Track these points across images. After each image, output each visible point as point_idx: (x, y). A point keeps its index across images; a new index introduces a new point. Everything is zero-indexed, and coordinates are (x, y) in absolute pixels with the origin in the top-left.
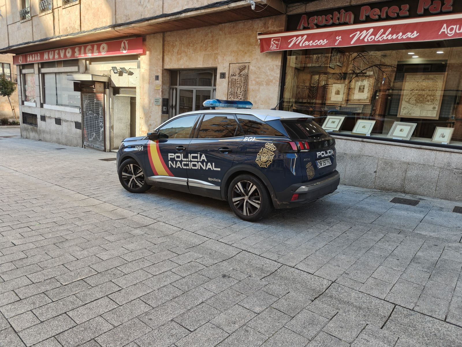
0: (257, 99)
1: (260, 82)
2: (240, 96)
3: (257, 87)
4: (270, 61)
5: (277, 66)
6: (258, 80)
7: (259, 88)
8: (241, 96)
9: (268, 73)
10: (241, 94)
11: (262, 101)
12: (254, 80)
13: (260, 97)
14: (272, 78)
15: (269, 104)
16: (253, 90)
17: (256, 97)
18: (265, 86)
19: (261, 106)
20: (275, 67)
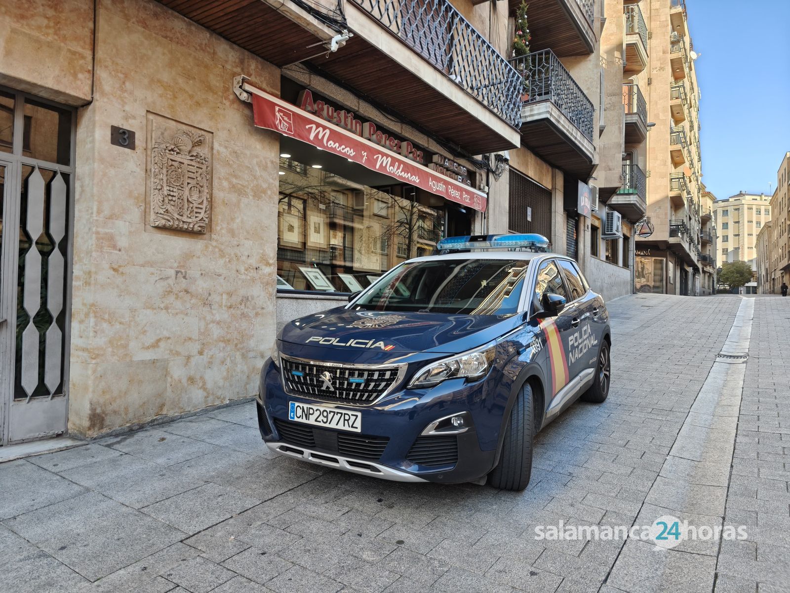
0: (235, 226)
1: (239, 186)
2: (199, 211)
3: (233, 197)
4: (258, 147)
5: (272, 162)
6: (234, 181)
7: (239, 202)
8: (203, 211)
9: (256, 171)
10: (204, 206)
11: (248, 232)
12: (227, 179)
13: (242, 221)
14: (265, 186)
15: (263, 239)
16: (223, 201)
17: (233, 219)
18: (251, 197)
19: (246, 241)
20: (269, 164)
